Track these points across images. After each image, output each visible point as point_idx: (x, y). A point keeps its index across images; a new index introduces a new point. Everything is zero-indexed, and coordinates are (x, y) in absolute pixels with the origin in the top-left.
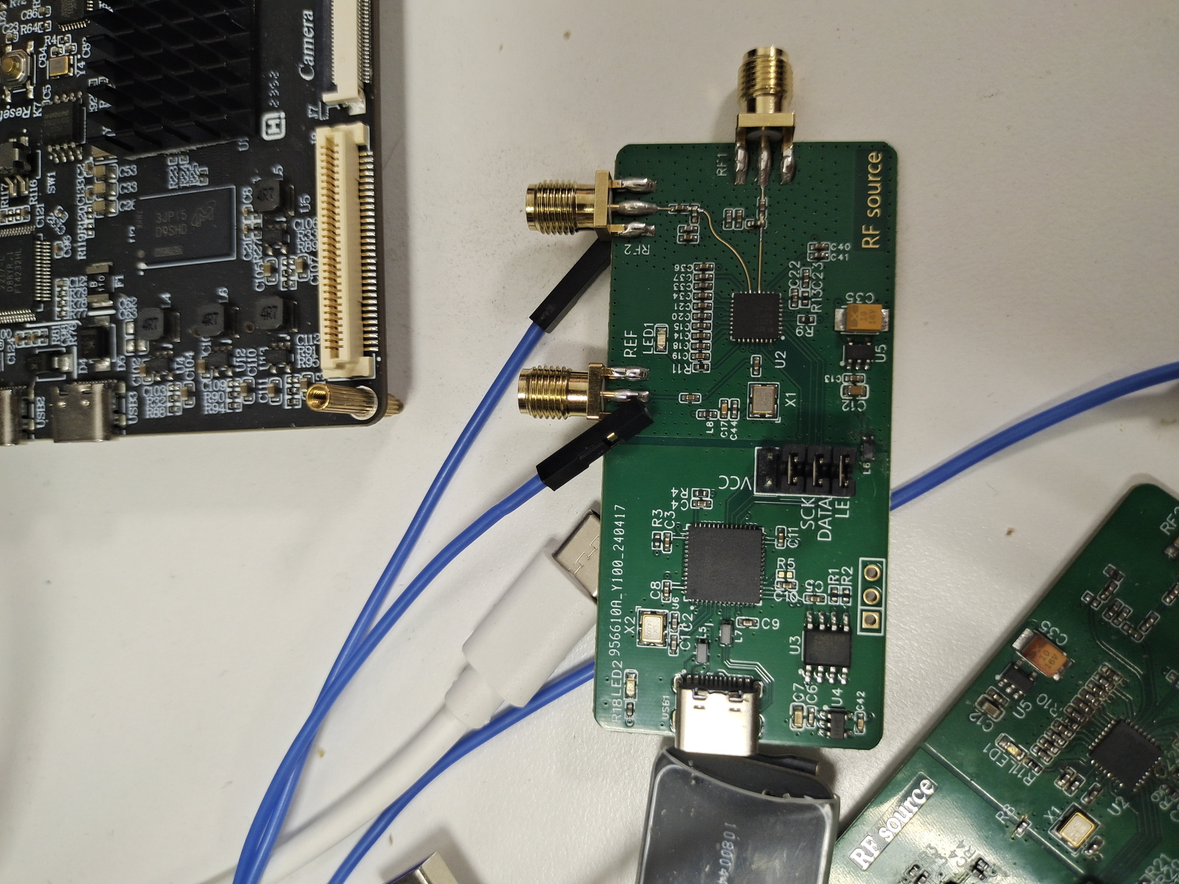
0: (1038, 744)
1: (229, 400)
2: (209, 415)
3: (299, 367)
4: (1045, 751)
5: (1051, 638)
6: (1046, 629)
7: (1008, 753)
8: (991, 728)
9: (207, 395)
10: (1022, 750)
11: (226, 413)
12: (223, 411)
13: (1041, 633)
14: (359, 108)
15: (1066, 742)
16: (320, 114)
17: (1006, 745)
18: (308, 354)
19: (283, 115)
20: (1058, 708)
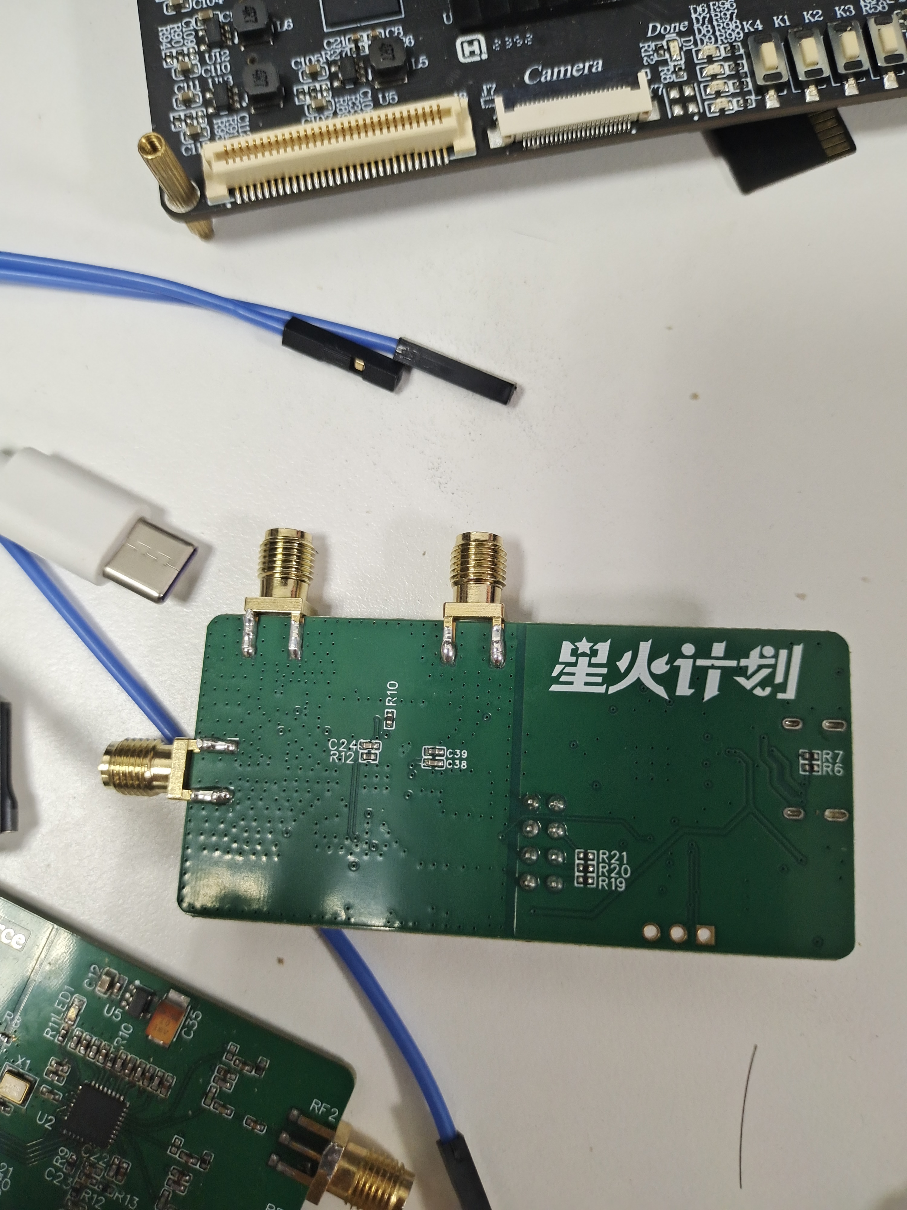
0: (84, 1035)
1: (174, 52)
2: (158, 32)
3: (215, 122)
4: (79, 1042)
5: (187, 1023)
6: (194, 1016)
7: (68, 1009)
8: (88, 988)
9: (178, 27)
10: (75, 1021)
11: (160, 51)
12: (163, 47)
13: (189, 1013)
14: (496, 140)
15: (93, 1059)
16: (487, 99)
17: (76, 1005)
18: (229, 130)
19: (485, 56)
20: (122, 1045)
